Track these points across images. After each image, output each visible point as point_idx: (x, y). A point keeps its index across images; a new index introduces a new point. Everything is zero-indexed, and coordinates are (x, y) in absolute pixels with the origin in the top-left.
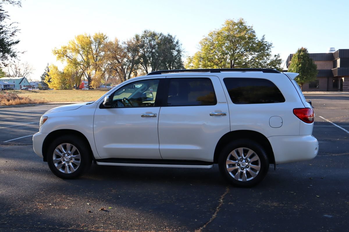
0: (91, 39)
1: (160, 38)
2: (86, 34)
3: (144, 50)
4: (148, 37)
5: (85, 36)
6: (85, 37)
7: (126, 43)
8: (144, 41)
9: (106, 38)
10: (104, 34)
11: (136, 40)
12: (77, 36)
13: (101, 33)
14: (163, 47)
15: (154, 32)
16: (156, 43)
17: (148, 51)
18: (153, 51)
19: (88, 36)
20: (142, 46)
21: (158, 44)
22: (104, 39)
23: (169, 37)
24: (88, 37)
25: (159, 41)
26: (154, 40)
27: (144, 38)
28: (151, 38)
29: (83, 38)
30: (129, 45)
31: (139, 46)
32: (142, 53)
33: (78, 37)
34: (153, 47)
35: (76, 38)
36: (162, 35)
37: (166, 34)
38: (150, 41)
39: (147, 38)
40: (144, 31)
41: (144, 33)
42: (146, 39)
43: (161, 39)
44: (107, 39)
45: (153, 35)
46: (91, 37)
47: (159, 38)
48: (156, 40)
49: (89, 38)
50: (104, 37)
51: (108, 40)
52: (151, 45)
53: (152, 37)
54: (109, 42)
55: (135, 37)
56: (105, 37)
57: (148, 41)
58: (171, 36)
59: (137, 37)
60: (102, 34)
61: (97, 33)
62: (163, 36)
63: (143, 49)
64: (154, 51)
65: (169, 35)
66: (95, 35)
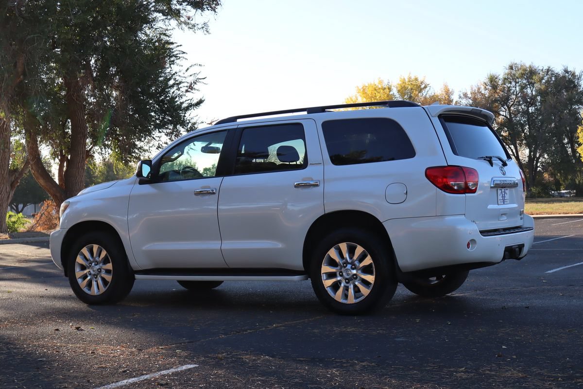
0: (391, 93)
1: (546, 78)
2: (381, 82)
3: (509, 108)
4: (518, 78)
5: (380, 86)
6: (379, 89)
7: (470, 96)
8: (509, 88)
9: (425, 87)
10: (420, 79)
11: (490, 88)
12: (361, 87)
13: (413, 78)
14: (551, 100)
15: (530, 67)
16: (536, 91)
17: (519, 112)
18: (530, 111)
19: (385, 87)
20: (505, 101)
21: (540, 92)
22: (420, 91)
23: (567, 75)
24: (385, 89)
25: (543, 87)
26: (532, 84)
27: (511, 83)
28: (525, 81)
29: (375, 90)
30: (475, 100)
31: (496, 101)
32: (505, 116)
33: (364, 90)
34: (531, 102)
35: (359, 93)
36: (550, 73)
37: (559, 70)
38: (523, 88)
39: (516, 83)
40: (508, 67)
41: (507, 71)
42: (513, 83)
43: (548, 82)
44: (428, 89)
45: (530, 74)
46: (392, 88)
47: (543, 79)
48: (537, 85)
49: (387, 90)
50: (420, 86)
51: (428, 93)
52: (524, 97)
53: (527, 79)
54: (430, 97)
55: (487, 81)
56: (423, 86)
57: (518, 89)
58: (573, 75)
59: (493, 80)
60: (416, 79)
61: (404, 79)
62: (552, 74)
63: (508, 106)
64: (531, 109)
65: (566, 71)
66: (400, 83)
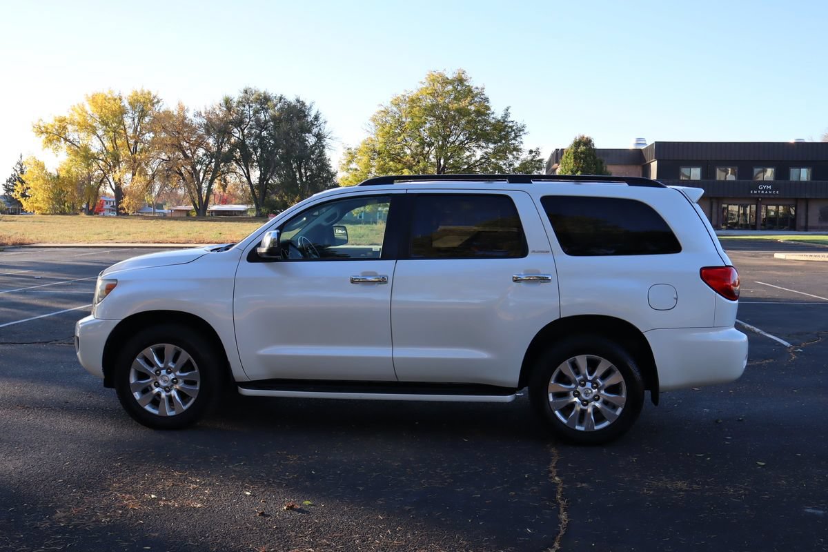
0: (122, 104)
1: (279, 106)
2: (111, 92)
3: (243, 131)
4: (252, 102)
5: (109, 96)
6: (109, 99)
7: (203, 115)
8: (243, 111)
9: (158, 102)
10: (153, 93)
11: (225, 109)
12: (90, 95)
13: (146, 91)
14: (284, 127)
15: (265, 93)
16: (271, 117)
17: (252, 135)
18: (262, 134)
19: (116, 97)
20: (239, 123)
21: (274, 119)
22: (153, 105)
23: (298, 104)
24: (115, 99)
25: (277, 114)
26: (267, 110)
27: (244, 106)
28: (258, 106)
29: (105, 99)
30: (209, 120)
31: (231, 122)
32: (239, 138)
33: (93, 98)
34: (262, 126)
35: (88, 101)
36: (282, 100)
37: (291, 98)
38: (256, 112)
39: (250, 106)
40: (242, 91)
41: (242, 95)
42: (247, 107)
43: (281, 108)
44: (160, 104)
45: (264, 100)
46: (123, 99)
47: (276, 105)
48: (271, 111)
49: (118, 101)
50: (153, 100)
51: (161, 108)
52: (258, 121)
53: (261, 104)
54: (164, 112)
55: (222, 102)
56: (156, 100)
57: (251, 113)
58: (303, 104)
59: (227, 102)
60: (149, 93)
61: (136, 91)
62: (285, 102)
63: (241, 129)
64: (264, 133)
65: (298, 101)
66: (131, 95)
